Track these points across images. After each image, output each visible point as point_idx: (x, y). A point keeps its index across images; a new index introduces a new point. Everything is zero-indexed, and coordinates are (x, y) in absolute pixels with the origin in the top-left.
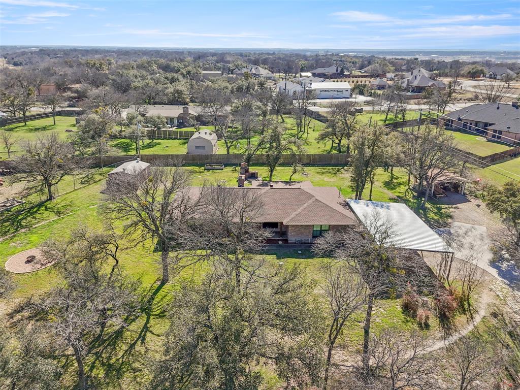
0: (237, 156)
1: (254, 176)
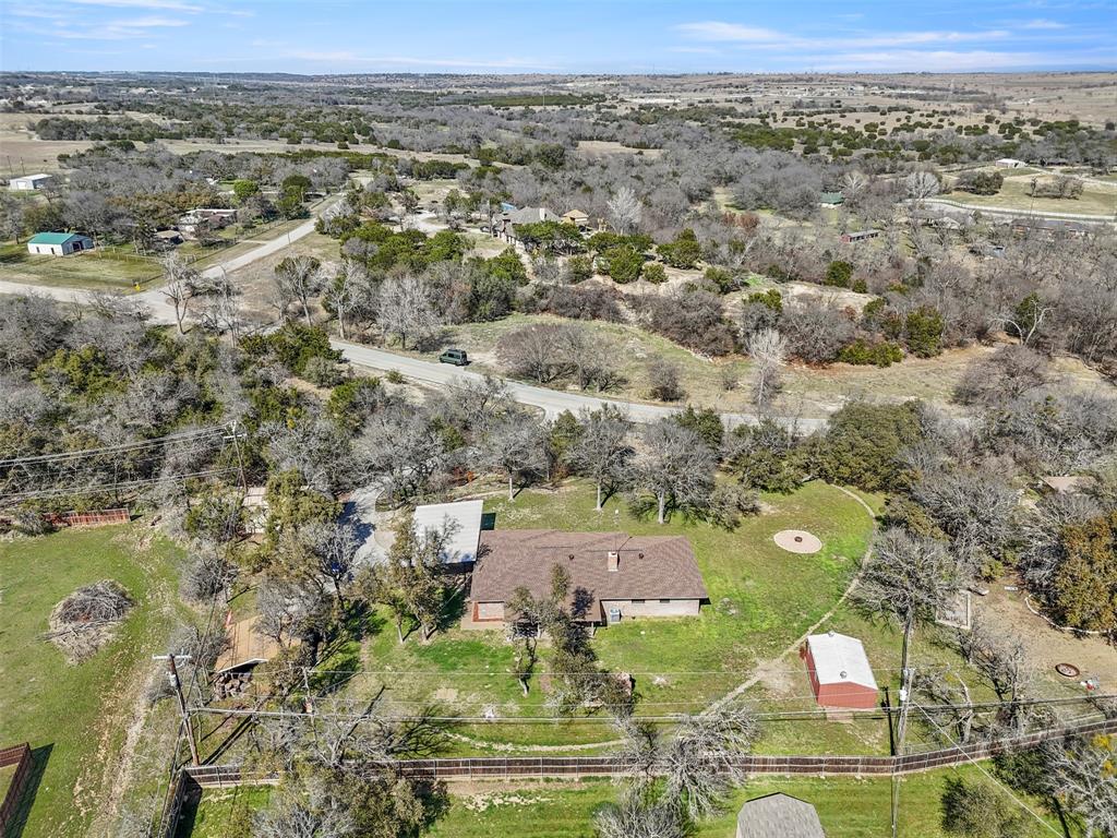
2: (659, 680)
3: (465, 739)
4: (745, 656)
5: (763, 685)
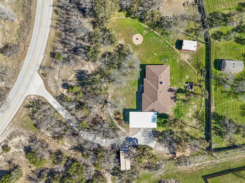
2: (188, 77)
3: (201, 110)
4: (180, 61)
5: (188, 59)
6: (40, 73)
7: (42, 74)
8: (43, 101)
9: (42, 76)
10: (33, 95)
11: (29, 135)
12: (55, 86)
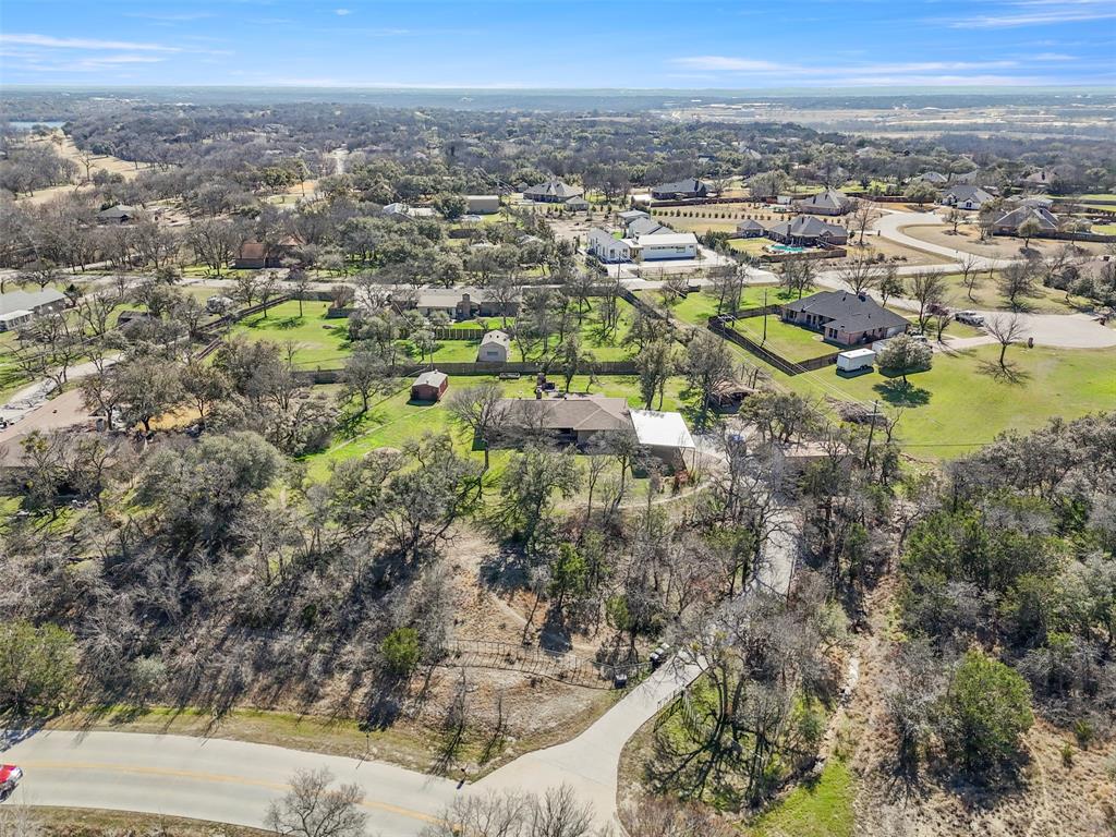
0: (533, 364)
1: (551, 387)
6: (476, 771)
7: (483, 761)
8: (648, 752)
9: (498, 759)
10: (618, 803)
11: (886, 809)
12: (556, 691)
